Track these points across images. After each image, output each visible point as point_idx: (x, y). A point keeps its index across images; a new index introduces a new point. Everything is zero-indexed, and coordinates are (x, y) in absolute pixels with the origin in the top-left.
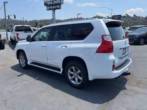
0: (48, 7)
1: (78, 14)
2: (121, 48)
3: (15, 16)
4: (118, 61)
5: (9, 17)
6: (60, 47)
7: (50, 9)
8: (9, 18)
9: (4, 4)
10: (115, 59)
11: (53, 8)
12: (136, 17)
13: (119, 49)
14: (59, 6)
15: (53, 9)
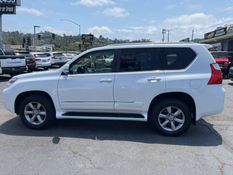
6: (145, 80)
12: (103, 39)
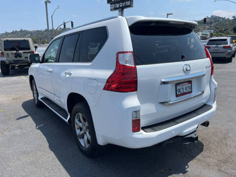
0: (113, 5)
1: (168, 14)
2: (163, 80)
3: (72, 23)
4: (156, 110)
5: (65, 25)
7: (115, 9)
8: (65, 27)
9: (46, 4)
10: (139, 107)
11: (121, 6)
13: (159, 83)
14: (129, 2)
15: (119, 8)
